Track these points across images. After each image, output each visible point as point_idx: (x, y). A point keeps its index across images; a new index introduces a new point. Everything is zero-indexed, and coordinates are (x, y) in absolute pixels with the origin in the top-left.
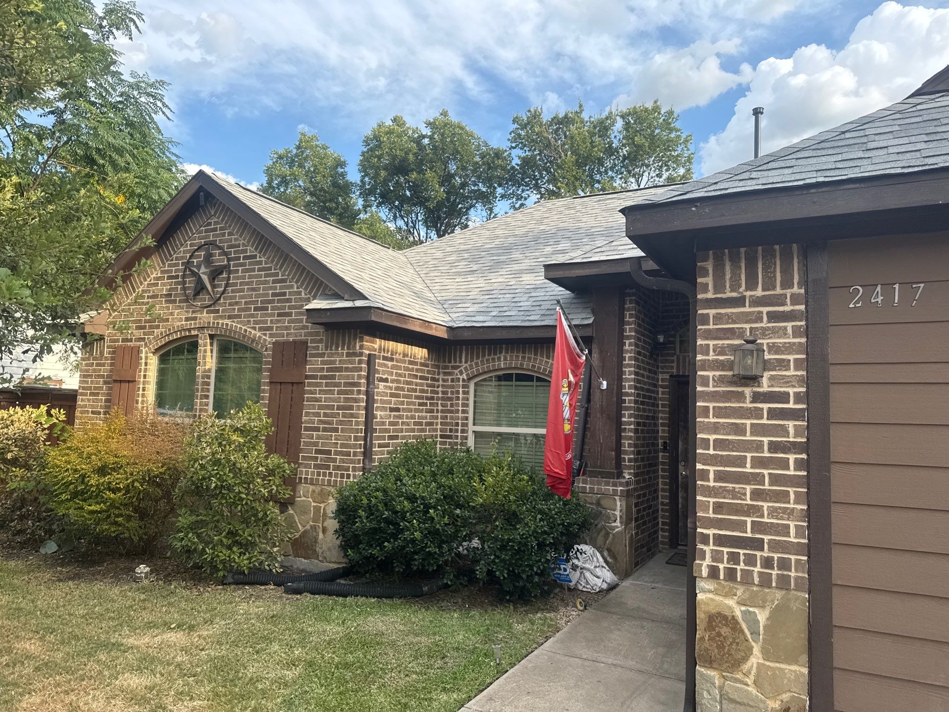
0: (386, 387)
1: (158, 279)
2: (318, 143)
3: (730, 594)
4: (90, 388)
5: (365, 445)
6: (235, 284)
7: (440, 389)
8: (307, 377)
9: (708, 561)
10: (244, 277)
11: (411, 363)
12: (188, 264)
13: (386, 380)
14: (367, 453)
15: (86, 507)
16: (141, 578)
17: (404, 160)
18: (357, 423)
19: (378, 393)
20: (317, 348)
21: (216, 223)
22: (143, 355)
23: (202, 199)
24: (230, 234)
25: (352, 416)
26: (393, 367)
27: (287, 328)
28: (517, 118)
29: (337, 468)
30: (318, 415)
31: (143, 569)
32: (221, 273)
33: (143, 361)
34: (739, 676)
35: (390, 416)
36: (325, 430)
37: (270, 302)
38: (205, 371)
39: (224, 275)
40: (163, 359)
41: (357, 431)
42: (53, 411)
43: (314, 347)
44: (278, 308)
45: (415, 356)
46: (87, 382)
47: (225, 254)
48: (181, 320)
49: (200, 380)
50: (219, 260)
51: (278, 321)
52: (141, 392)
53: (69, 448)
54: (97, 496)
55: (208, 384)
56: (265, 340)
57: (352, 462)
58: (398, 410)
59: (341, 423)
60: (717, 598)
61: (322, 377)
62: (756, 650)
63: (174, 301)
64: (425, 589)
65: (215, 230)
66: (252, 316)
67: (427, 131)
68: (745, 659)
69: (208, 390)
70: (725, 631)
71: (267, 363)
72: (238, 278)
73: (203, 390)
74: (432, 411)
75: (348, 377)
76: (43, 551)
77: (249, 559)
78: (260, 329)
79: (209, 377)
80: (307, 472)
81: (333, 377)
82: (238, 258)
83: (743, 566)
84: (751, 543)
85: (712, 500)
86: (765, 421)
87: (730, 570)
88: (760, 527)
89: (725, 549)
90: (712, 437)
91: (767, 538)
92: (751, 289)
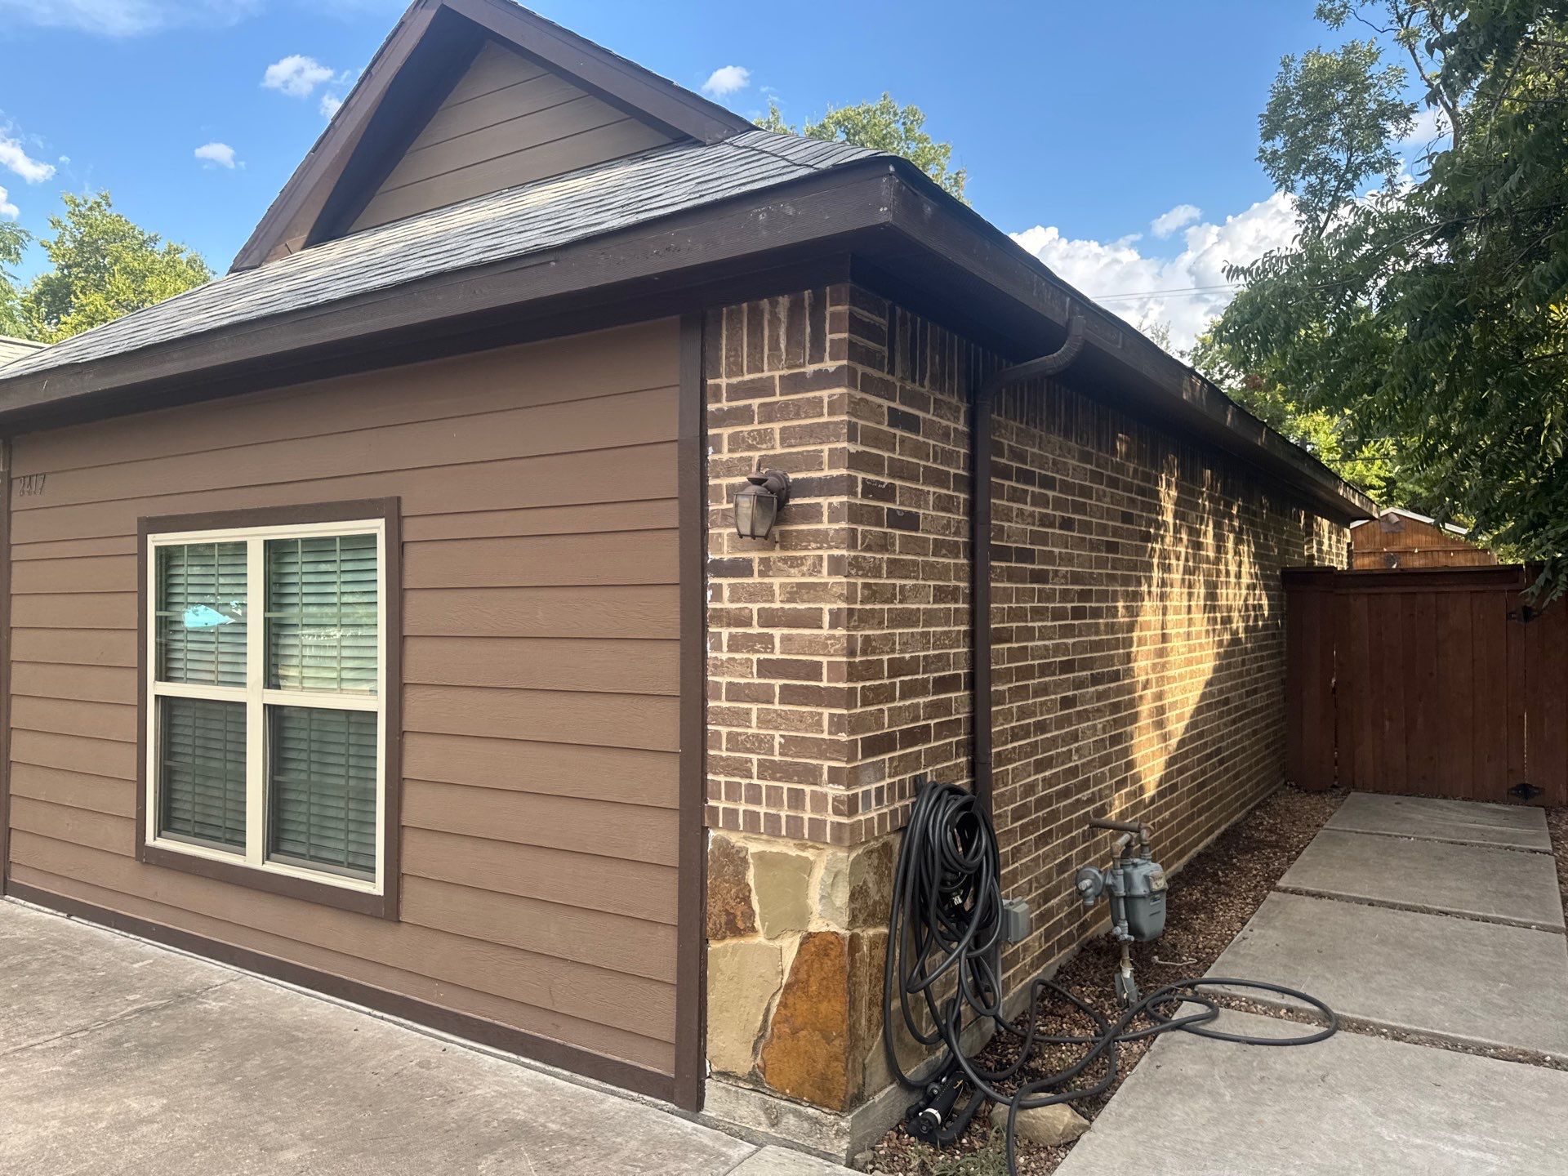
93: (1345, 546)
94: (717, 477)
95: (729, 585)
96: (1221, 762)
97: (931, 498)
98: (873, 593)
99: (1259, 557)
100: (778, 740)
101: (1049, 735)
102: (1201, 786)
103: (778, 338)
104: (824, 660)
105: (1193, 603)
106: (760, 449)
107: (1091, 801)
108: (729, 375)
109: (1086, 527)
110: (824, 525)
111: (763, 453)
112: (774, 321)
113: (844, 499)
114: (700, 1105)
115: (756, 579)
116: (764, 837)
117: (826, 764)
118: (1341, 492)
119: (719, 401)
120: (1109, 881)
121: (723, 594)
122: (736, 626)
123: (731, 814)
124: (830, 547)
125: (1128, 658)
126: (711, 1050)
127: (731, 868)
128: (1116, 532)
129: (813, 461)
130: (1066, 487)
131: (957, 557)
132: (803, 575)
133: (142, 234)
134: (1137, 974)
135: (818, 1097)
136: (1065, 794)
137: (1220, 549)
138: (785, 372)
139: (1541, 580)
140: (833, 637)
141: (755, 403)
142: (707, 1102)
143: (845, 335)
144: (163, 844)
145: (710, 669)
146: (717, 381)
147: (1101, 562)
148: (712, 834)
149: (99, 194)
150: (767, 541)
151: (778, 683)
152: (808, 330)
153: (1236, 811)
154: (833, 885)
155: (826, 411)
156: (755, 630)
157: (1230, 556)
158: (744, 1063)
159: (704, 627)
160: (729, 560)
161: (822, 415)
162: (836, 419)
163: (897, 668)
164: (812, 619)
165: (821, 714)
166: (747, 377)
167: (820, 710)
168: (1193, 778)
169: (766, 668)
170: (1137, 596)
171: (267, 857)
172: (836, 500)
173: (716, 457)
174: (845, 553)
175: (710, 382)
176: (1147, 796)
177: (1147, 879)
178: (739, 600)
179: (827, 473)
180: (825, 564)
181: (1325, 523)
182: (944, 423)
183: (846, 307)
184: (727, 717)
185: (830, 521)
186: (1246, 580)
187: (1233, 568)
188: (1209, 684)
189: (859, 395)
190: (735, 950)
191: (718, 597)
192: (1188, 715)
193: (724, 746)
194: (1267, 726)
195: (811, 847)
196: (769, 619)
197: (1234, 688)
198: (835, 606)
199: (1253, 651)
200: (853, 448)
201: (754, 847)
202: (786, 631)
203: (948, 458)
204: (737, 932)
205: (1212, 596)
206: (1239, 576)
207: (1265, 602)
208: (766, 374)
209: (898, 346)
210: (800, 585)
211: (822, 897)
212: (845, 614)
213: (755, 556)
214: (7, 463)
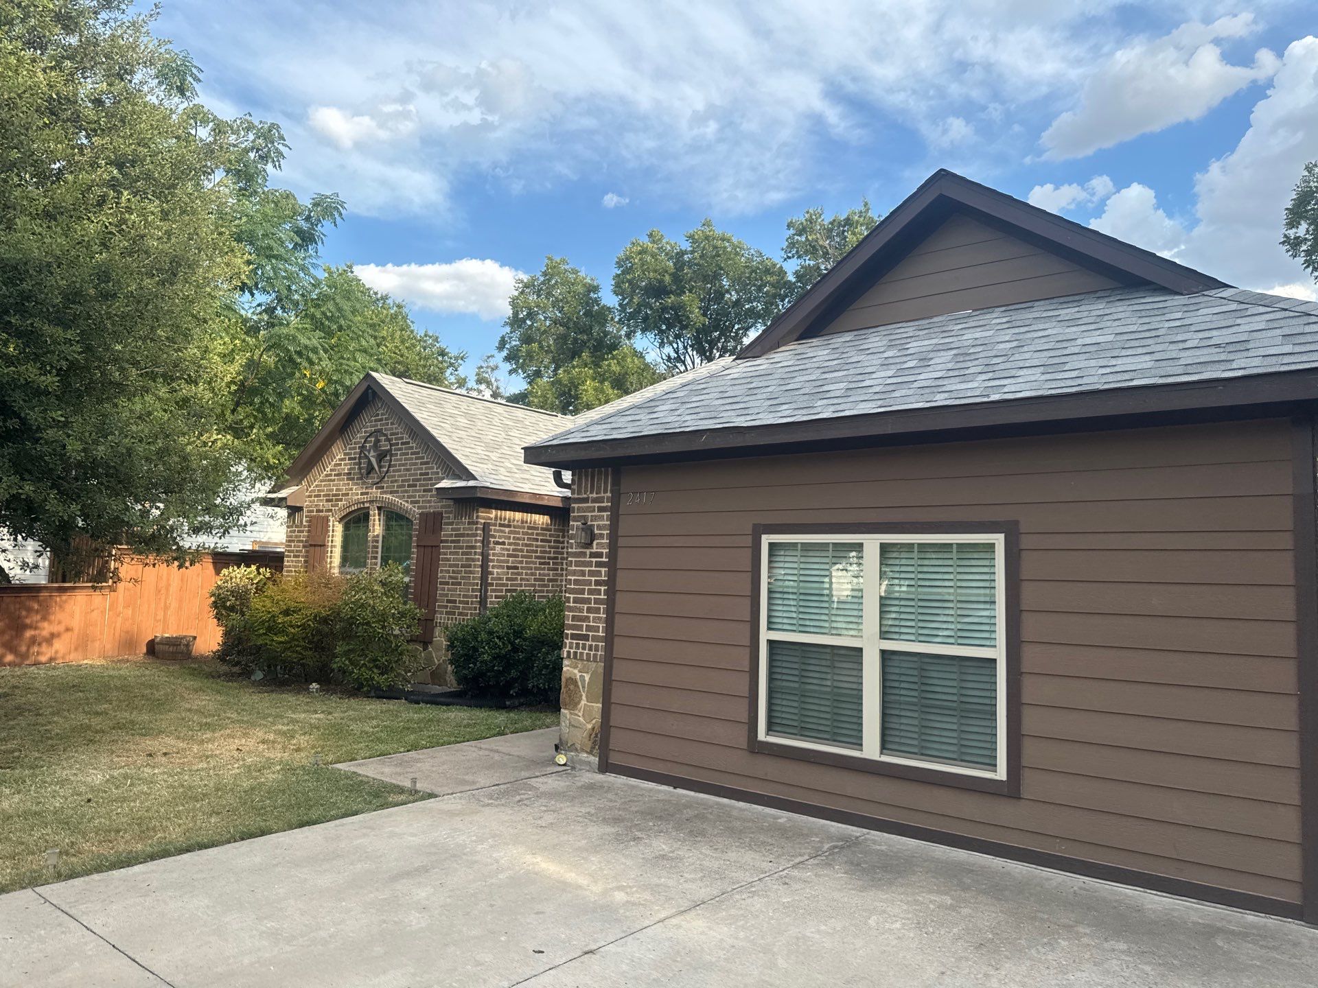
0: (503, 549)
1: (341, 460)
2: (567, 267)
3: (575, 667)
4: (292, 551)
5: (481, 595)
6: (395, 466)
7: (565, 550)
8: (442, 541)
9: (567, 649)
10: (401, 460)
11: (529, 528)
12: (363, 448)
13: (503, 543)
14: (483, 602)
15: (275, 638)
16: (313, 692)
17: (661, 281)
18: (474, 578)
19: (494, 555)
20: (449, 518)
21: (382, 414)
22: (331, 524)
23: (370, 395)
24: (392, 424)
25: (471, 572)
26: (510, 532)
27: (429, 502)
28: (791, 222)
29: (460, 614)
30: (448, 572)
31: (314, 686)
32: (386, 456)
33: (331, 528)
34: (576, 712)
35: (508, 573)
36: (453, 584)
37: (418, 480)
38: (374, 537)
39: (388, 458)
40: (346, 528)
41: (473, 584)
42: (261, 570)
43: (446, 517)
44: (424, 485)
45: (535, 522)
46: (290, 546)
47: (389, 440)
48: (357, 494)
49: (371, 544)
50: (385, 446)
51: (423, 496)
52: (329, 554)
53: (266, 597)
54: (283, 632)
55: (377, 547)
56: (414, 511)
57: (470, 609)
58: (516, 568)
59: (463, 578)
60: (571, 669)
61: (452, 542)
62: (584, 697)
63: (353, 479)
64: (508, 703)
65: (381, 420)
66: (406, 491)
67: (686, 246)
68: (579, 702)
69: (377, 552)
70: (572, 687)
71: (416, 530)
72: (397, 460)
73: (372, 553)
74: (557, 569)
75: (468, 541)
76: (253, 678)
77: (386, 679)
78: (412, 502)
79: (377, 541)
80: (440, 618)
81: (458, 541)
82: (397, 444)
83: (581, 650)
84: (586, 638)
85: (571, 614)
86: (593, 569)
87: (575, 653)
88: (589, 628)
89: (575, 642)
90: (573, 578)
91: (591, 634)
92: (591, 493)
144: (772, 739)
171: (883, 753)
214: (616, 483)
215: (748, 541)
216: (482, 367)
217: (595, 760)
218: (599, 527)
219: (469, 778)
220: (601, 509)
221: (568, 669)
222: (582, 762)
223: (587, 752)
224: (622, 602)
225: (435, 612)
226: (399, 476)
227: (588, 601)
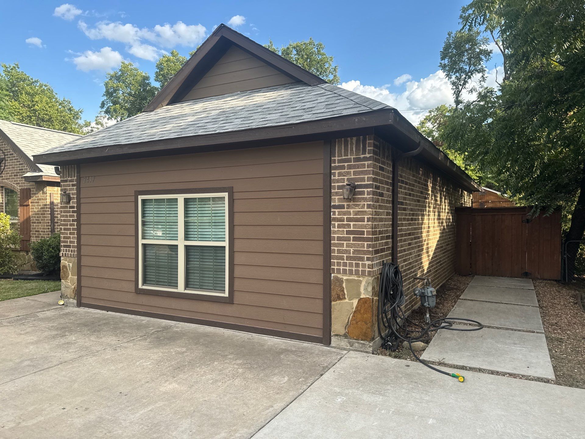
3: (66, 260)
5: (51, 228)
6: (7, 166)
8: (31, 203)
9: (62, 252)
10: (10, 163)
14: (52, 231)
19: (57, 208)
20: (33, 191)
24: (5, 145)
25: (45, 217)
27: (24, 183)
29: (41, 237)
30: (35, 217)
32: (3, 161)
34: (67, 281)
36: (38, 223)
37: (19, 173)
41: (47, 223)
43: (32, 191)
44: (20, 175)
51: (21, 180)
55: (3, 206)
56: (17, 188)
57: (47, 234)
59: (42, 220)
61: (36, 203)
62: (70, 274)
66: (13, 178)
68: (68, 276)
70: (65, 270)
71: (19, 197)
72: (8, 163)
75: (43, 202)
78: (16, 184)
79: (3, 203)
80: (33, 239)
81: (39, 202)
82: (8, 155)
83: (68, 252)
84: (69, 246)
85: (63, 236)
86: (71, 214)
87: (65, 254)
88: (71, 242)
89: (65, 249)
90: (63, 219)
91: (71, 245)
92: (68, 177)
93: (471, 200)
94: (334, 183)
95: (338, 211)
96: (441, 265)
97: (386, 188)
98: (377, 213)
99: (450, 204)
100: (352, 250)
101: (406, 253)
102: (436, 271)
103: (353, 148)
104: (365, 230)
105: (435, 217)
106: (347, 176)
107: (414, 272)
108: (338, 157)
109: (414, 195)
110: (366, 196)
111: (348, 177)
112: (352, 144)
113: (371, 189)
114: (330, 343)
115: (346, 210)
116: (348, 275)
117: (366, 256)
118: (472, 183)
119: (335, 163)
120: (423, 291)
121: (336, 214)
122: (340, 222)
123: (339, 270)
124: (367, 202)
125: (421, 233)
126: (333, 329)
127: (339, 283)
128: (420, 197)
129: (363, 180)
130: (410, 185)
131: (390, 204)
132: (359, 209)
133: (32, 79)
134: (430, 315)
135: (364, 338)
136: (409, 269)
137: (441, 201)
138: (355, 157)
139: (532, 211)
140: (368, 224)
141: (346, 164)
142: (332, 342)
143: (372, 148)
144: (144, 287)
145: (332, 233)
146: (335, 158)
147: (416, 205)
148: (332, 275)
149: (15, 64)
150: (349, 200)
151: (352, 236)
152: (361, 146)
153: (444, 280)
154: (367, 286)
155: (366, 167)
156: (345, 223)
157: (443, 203)
158: (342, 331)
159: (330, 222)
160: (338, 205)
161: (365, 168)
162: (369, 169)
163: (380, 232)
164: (362, 220)
165: (364, 244)
166: (344, 158)
167: (364, 243)
168: (435, 268)
169: (348, 232)
170: (423, 215)
171: (185, 289)
172: (369, 190)
173: (334, 178)
174: (371, 203)
175: (332, 158)
176: (425, 272)
177: (431, 291)
178: (340, 215)
179: (366, 183)
180: (366, 206)
181: (466, 193)
182: (388, 168)
183: (372, 141)
184: (336, 245)
185: (367, 195)
186: (447, 211)
187: (444, 207)
188: (438, 241)
189: (375, 163)
190: (340, 304)
191: (334, 214)
192: (433, 250)
193: (336, 253)
194: (451, 255)
195: (362, 277)
196: (349, 220)
197: (443, 243)
198: (368, 217)
199: (448, 232)
200: (373, 176)
201: (345, 278)
202: (354, 223)
203: (388, 178)
204: (340, 299)
205: (439, 215)
206: (445, 209)
207: (451, 217)
208: (349, 157)
209: (381, 150)
210: (358, 211)
211: (364, 289)
212: (371, 218)
213: (345, 204)
214: (79, 172)
215: (133, 199)
216: (98, 117)
217: (75, 301)
218: (73, 194)
219: (6, 314)
220: (73, 185)
221: (64, 262)
222: (70, 303)
223: (73, 298)
224: (84, 229)
225: (30, 237)
226: (10, 171)
227: (69, 229)
